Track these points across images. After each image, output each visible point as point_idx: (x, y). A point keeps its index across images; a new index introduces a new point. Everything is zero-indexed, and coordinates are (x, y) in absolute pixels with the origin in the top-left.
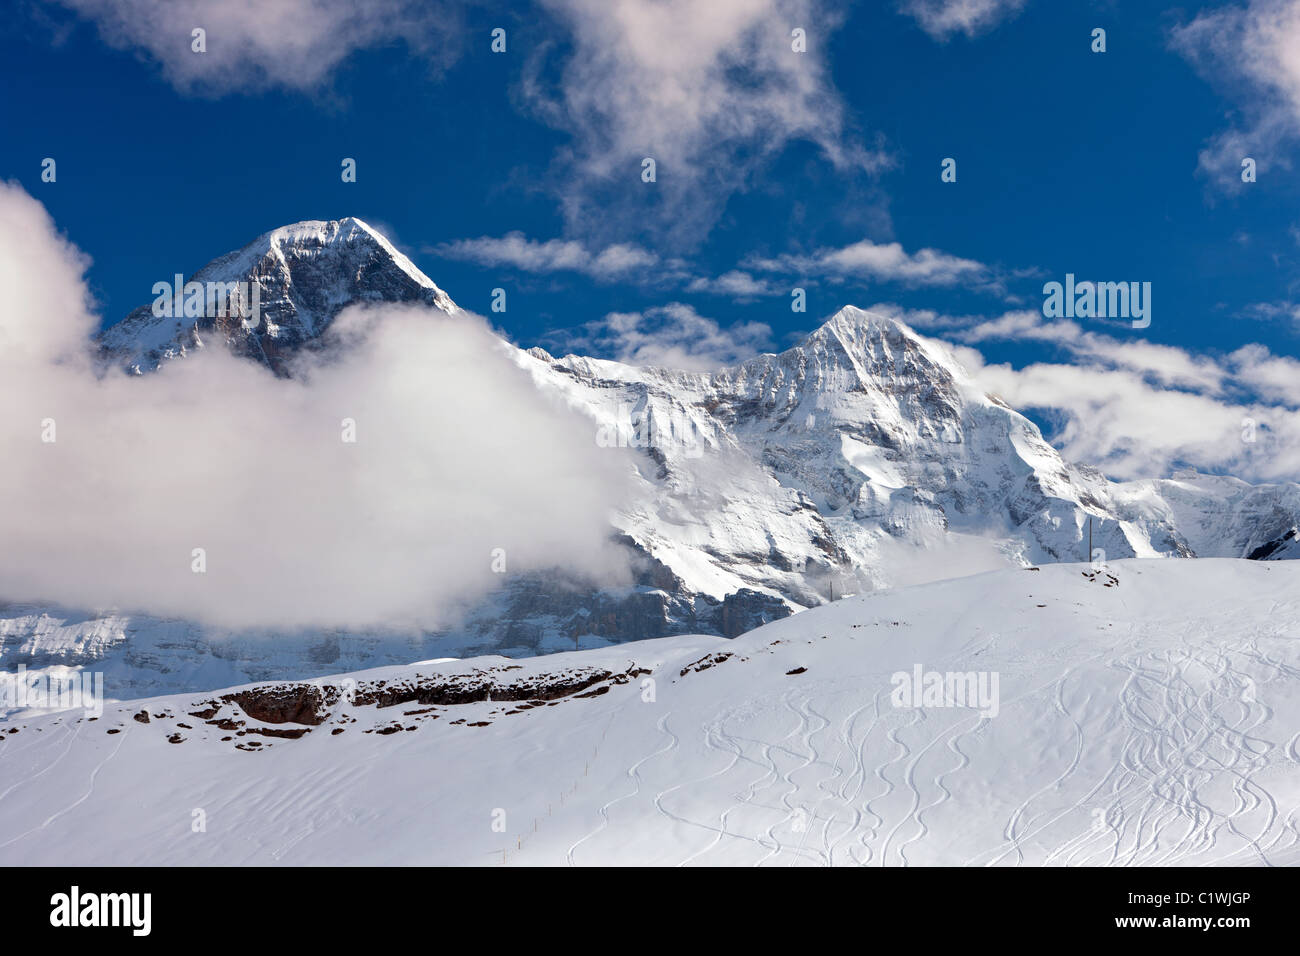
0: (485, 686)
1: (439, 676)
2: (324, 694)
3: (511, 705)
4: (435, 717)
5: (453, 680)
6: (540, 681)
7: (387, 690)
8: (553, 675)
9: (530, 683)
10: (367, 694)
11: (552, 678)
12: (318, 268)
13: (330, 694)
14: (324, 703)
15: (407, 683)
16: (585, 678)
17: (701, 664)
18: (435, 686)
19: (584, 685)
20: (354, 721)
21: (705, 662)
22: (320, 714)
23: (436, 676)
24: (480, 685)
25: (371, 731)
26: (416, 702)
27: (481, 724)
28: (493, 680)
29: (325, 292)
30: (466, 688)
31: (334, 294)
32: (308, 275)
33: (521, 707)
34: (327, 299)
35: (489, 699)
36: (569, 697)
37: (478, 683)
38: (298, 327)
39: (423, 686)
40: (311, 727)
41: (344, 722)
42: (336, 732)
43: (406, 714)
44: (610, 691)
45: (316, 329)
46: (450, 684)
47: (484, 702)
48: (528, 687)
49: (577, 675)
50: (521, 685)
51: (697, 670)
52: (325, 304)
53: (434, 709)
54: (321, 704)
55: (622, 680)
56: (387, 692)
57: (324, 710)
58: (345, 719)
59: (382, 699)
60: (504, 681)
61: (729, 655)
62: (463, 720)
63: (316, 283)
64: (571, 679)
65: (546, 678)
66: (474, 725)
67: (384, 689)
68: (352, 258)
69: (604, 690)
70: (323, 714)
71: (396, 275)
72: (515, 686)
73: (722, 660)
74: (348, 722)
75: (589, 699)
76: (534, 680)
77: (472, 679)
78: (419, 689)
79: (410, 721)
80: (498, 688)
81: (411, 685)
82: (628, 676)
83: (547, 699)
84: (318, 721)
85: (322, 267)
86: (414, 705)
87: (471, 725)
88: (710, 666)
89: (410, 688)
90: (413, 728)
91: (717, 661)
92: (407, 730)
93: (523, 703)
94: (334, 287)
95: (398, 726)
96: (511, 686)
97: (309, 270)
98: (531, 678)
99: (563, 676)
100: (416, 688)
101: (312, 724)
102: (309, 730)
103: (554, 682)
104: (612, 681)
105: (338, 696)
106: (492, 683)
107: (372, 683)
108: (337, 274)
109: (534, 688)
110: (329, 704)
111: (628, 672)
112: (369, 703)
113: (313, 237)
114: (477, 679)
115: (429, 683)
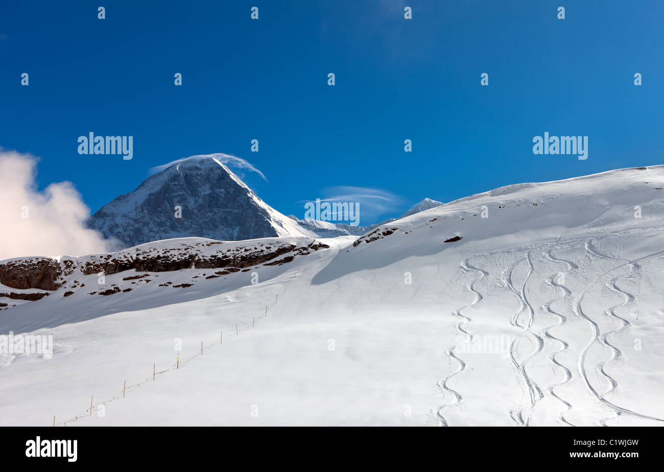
0: (191, 256)
1: (155, 249)
2: (63, 267)
3: (211, 272)
4: (148, 281)
5: (165, 253)
6: (236, 252)
7: (112, 261)
8: (248, 248)
9: (228, 254)
10: (96, 265)
11: (246, 250)
12: (197, 179)
13: (68, 267)
14: (63, 273)
15: (128, 256)
16: (274, 250)
17: (371, 237)
18: (150, 257)
19: (273, 255)
20: (83, 285)
21: (375, 235)
22: (59, 281)
23: (152, 250)
24: (187, 256)
25: (95, 293)
26: (133, 270)
27: (184, 286)
28: (198, 252)
29: (200, 190)
30: (175, 258)
31: (204, 190)
32: (193, 182)
33: (219, 273)
34: (200, 192)
35: (193, 267)
36: (261, 265)
37: (185, 254)
38: (188, 204)
39: (141, 257)
40: (49, 292)
41: (75, 286)
42: (67, 294)
43: (125, 279)
44: (295, 260)
45: (196, 205)
46: (162, 256)
47: (188, 270)
48: (226, 257)
49: (267, 248)
50: (220, 256)
51: (367, 242)
52: (200, 195)
53: (148, 275)
54: (60, 274)
55: (305, 252)
56: (111, 263)
57: (62, 279)
58: (76, 284)
59: (108, 268)
60: (207, 253)
61: (394, 230)
62: (170, 283)
63: (196, 186)
64: (262, 251)
65: (241, 251)
66: (179, 286)
67: (109, 261)
68: (212, 175)
69: (289, 259)
70: (61, 282)
71: (230, 182)
72: (215, 256)
73: (389, 233)
74: (78, 287)
75: (277, 266)
76: (232, 252)
77: (180, 252)
78: (137, 259)
79: (128, 285)
80: (201, 258)
81: (131, 257)
82: (310, 249)
83: (242, 267)
84: (56, 287)
85: (199, 179)
86: (132, 272)
87: (177, 286)
88: (379, 237)
89: (130, 259)
90: (129, 290)
91: (384, 234)
92: (124, 291)
93: (222, 270)
94: (204, 187)
95: (117, 288)
96: (212, 256)
97: (193, 180)
98: (228, 251)
99: (256, 248)
100: (134, 258)
101: (51, 289)
102: (47, 294)
103: (248, 253)
104: (296, 252)
105: (74, 268)
106: (197, 255)
107: (101, 257)
108: (206, 181)
109: (231, 257)
110: (66, 275)
111: (309, 246)
112: (98, 272)
113: (195, 166)
114: (185, 252)
115: (145, 255)
